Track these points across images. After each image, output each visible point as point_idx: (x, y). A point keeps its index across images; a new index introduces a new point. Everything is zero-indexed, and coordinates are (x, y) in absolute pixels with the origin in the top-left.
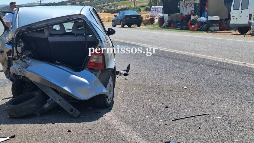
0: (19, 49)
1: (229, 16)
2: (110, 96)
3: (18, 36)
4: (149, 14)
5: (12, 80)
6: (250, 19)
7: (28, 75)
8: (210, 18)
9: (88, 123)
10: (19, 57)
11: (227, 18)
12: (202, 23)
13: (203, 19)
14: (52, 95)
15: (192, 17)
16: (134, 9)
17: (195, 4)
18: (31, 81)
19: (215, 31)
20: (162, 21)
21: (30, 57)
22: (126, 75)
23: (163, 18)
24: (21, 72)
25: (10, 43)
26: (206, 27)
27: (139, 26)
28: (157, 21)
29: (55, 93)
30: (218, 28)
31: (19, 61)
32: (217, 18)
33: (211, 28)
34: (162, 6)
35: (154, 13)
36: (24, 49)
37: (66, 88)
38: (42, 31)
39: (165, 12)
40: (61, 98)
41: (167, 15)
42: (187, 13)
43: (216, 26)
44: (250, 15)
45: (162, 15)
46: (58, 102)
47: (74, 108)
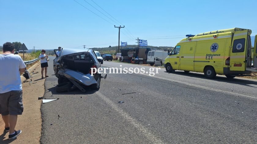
0: (62, 65)
1: (147, 58)
2: (98, 85)
3: (62, 59)
4: (116, 56)
5: (58, 77)
6: (155, 60)
7: (65, 75)
8: (139, 59)
9: (89, 95)
10: (62, 68)
11: (146, 59)
12: (136, 61)
13: (137, 59)
14: (75, 83)
15: (133, 58)
16: (110, 54)
17: (134, 53)
18: (66, 78)
19: (141, 64)
21: (66, 68)
22: (105, 78)
23: (121, 58)
24: (62, 74)
25: (58, 62)
27: (111, 61)
28: (119, 59)
29: (76, 83)
30: (142, 63)
31: (62, 69)
32: (142, 59)
33: (140, 63)
34: (121, 53)
35: (118, 56)
36: (64, 65)
37: (80, 81)
38: (72, 58)
39: (122, 55)
40: (78, 85)
42: (131, 57)
43: (142, 62)
44: (155, 58)
45: (121, 57)
46: (77, 86)
47: (83, 89)
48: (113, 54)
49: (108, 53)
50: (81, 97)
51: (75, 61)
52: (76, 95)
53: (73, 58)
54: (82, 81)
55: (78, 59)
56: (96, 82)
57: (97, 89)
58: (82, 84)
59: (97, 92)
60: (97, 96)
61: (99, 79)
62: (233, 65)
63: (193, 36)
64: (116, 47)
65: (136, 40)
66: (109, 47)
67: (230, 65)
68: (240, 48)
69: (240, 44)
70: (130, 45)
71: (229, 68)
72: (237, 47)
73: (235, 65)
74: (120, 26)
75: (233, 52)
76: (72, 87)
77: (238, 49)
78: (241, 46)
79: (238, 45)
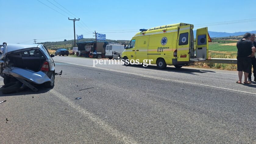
0: (7, 62)
1: (105, 52)
2: (52, 82)
3: (6, 56)
4: (72, 51)
5: (3, 77)
6: (113, 54)
7: (12, 74)
8: (98, 53)
9: (42, 94)
10: (7, 66)
11: (104, 53)
12: (95, 55)
13: (95, 53)
14: (24, 82)
15: (91, 52)
16: (65, 48)
17: (92, 47)
18: (14, 77)
20: (78, 53)
21: (13, 66)
22: (60, 75)
23: (78, 52)
24: (8, 72)
25: (2, 60)
26: (96, 57)
27: (67, 55)
28: (75, 53)
30: (101, 57)
31: (7, 68)
32: (100, 53)
33: (98, 57)
34: (77, 47)
35: (74, 50)
36: (9, 62)
37: (31, 79)
38: (19, 54)
39: (79, 50)
40: (29, 84)
41: (80, 51)
42: (88, 51)
43: (100, 56)
44: (113, 52)
45: (77, 51)
46: (27, 85)
47: (35, 88)
48: (69, 49)
49: (63, 47)
50: (33, 97)
51: (23, 58)
52: (27, 95)
53: (21, 55)
54: (33, 79)
55: (26, 56)
56: (50, 80)
57: (52, 87)
58: (33, 83)
59: (51, 91)
60: (51, 95)
61: (52, 76)
62: (179, 56)
63: (146, 30)
64: (72, 41)
65: (93, 33)
66: (64, 40)
67: (177, 56)
68: (185, 41)
69: (185, 38)
70: (87, 39)
71: (176, 59)
72: (182, 40)
73: (182, 57)
74: (75, 18)
75: (180, 45)
76: (21, 86)
77: (183, 42)
78: (186, 40)
79: (183, 38)
